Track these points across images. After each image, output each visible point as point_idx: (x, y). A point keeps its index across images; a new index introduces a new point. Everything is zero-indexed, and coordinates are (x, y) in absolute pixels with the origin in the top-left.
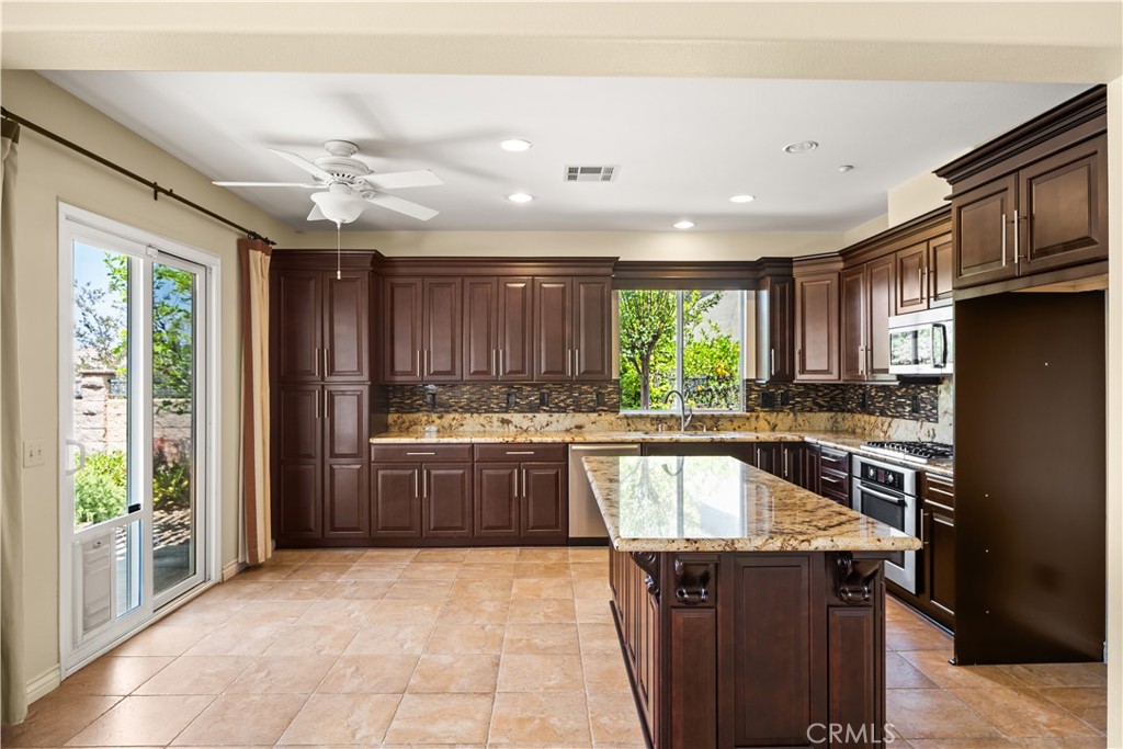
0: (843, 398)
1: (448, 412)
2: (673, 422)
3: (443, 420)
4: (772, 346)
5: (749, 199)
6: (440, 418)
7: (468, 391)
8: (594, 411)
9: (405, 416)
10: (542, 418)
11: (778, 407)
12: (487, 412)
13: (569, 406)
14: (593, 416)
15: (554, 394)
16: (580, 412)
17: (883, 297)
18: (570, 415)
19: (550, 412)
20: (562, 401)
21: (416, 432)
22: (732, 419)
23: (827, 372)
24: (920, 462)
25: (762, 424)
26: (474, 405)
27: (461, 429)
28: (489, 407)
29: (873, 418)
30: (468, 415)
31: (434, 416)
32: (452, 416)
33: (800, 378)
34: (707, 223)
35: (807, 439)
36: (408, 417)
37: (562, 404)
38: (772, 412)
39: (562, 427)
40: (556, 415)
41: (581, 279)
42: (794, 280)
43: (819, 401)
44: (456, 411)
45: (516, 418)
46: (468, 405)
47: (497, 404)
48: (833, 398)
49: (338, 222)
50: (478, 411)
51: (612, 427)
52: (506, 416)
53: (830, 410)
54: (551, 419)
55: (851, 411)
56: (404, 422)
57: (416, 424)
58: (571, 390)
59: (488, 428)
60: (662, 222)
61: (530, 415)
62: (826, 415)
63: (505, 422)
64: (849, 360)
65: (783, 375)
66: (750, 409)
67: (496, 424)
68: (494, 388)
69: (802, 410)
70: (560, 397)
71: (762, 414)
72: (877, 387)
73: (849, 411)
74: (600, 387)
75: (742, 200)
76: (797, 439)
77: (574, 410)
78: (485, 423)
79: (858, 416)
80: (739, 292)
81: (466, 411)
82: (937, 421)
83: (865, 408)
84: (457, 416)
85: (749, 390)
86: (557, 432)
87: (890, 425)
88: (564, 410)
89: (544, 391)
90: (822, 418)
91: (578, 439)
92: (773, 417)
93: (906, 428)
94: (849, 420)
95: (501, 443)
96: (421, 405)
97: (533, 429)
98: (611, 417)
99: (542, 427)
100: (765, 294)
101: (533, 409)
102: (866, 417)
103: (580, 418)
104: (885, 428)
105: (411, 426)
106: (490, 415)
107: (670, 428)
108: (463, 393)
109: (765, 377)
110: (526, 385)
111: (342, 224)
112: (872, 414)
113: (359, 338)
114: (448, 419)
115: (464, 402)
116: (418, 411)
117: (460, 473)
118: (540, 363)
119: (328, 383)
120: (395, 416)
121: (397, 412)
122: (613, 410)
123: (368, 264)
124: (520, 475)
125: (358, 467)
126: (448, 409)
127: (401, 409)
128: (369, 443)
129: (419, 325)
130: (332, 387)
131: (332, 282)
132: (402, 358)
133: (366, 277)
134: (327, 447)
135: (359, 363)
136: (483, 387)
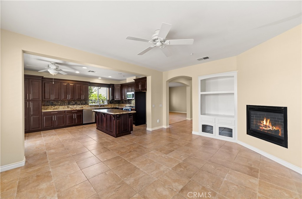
1: (56, 106)
4: (112, 95)
5: (111, 77)
9: (45, 107)
10: (75, 106)
11: (112, 103)
12: (64, 105)
14: (85, 105)
15: (78, 102)
17: (126, 90)
19: (77, 105)
21: (48, 110)
22: (106, 105)
23: (119, 99)
24: (131, 108)
25: (110, 106)
26: (62, 104)
27: (59, 108)
30: (60, 106)
31: (53, 107)
32: (57, 106)
33: (115, 99)
34: (103, 79)
35: (119, 107)
41: (84, 84)
42: (114, 87)
43: (117, 102)
45: (70, 106)
47: (66, 104)
48: (119, 102)
49: (53, 75)
51: (88, 107)
52: (68, 106)
57: (48, 108)
58: (80, 101)
59: (64, 108)
60: (97, 77)
61: (73, 106)
64: (122, 97)
65: (113, 99)
66: (108, 104)
67: (66, 107)
68: (66, 101)
69: (115, 104)
72: (125, 100)
74: (85, 101)
75: (110, 77)
80: (106, 88)
82: (131, 104)
83: (123, 103)
84: (58, 106)
85: (108, 101)
86: (78, 108)
88: (79, 105)
89: (76, 102)
90: (117, 105)
91: (85, 109)
92: (111, 105)
93: (128, 105)
94: (120, 105)
95: (71, 110)
97: (74, 108)
98: (88, 105)
100: (111, 89)
103: (82, 106)
107: (97, 107)
108: (59, 102)
109: (111, 100)
110: (72, 101)
111: (54, 75)
113: (39, 92)
114: (56, 107)
115: (59, 104)
116: (49, 106)
117: (63, 115)
118: (76, 97)
119: (31, 101)
120: (43, 107)
121: (43, 106)
122: (88, 104)
123: (41, 79)
124: (75, 115)
125: (39, 116)
126: (56, 105)
127: (44, 105)
128: (42, 112)
129: (51, 90)
130: (32, 101)
131: (32, 81)
132: (47, 96)
133: (41, 81)
134: (30, 113)
135: (39, 97)
136: (63, 101)
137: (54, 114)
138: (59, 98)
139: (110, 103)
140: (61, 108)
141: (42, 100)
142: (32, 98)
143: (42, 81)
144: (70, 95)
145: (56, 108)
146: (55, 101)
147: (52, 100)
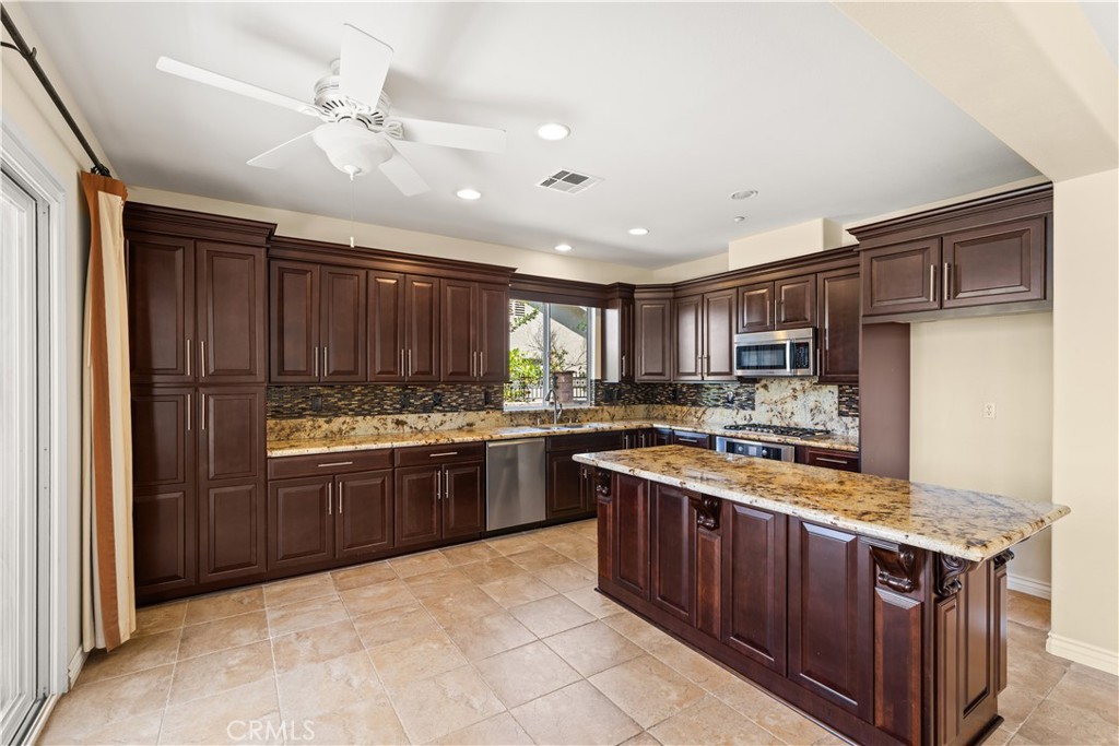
0: (652, 394)
1: (336, 416)
2: (545, 417)
3: (332, 424)
6: (328, 422)
7: (359, 392)
8: (483, 409)
9: (284, 422)
10: (436, 417)
11: (615, 401)
12: (379, 413)
13: (460, 405)
14: (482, 414)
15: (447, 395)
16: (471, 410)
17: (719, 319)
18: (462, 414)
19: (443, 411)
20: (455, 401)
21: (299, 440)
22: (586, 412)
23: (661, 374)
25: (606, 415)
26: (366, 407)
27: (352, 433)
28: (382, 408)
29: (685, 409)
30: (360, 418)
31: (321, 421)
32: (342, 419)
33: (637, 378)
35: (655, 425)
36: (288, 423)
37: (454, 404)
38: (611, 405)
39: (455, 425)
40: (449, 414)
41: (484, 285)
42: (635, 303)
43: (639, 396)
44: (346, 414)
45: (411, 419)
46: (359, 407)
47: (391, 405)
48: (647, 394)
49: (351, 171)
50: (369, 414)
51: (496, 423)
52: (401, 417)
53: (645, 403)
54: (445, 418)
55: (661, 403)
56: (283, 429)
57: (298, 430)
58: (462, 390)
59: (382, 431)
60: (545, 239)
61: (425, 415)
62: (643, 407)
63: (399, 423)
65: (628, 377)
66: (597, 404)
67: (391, 425)
68: (388, 389)
69: (629, 404)
70: (452, 398)
71: (605, 408)
72: (688, 385)
73: (657, 403)
74: (488, 387)
76: (649, 426)
77: (465, 409)
78: (378, 425)
79: (668, 407)
81: (357, 414)
82: (753, 409)
83: (675, 401)
84: (348, 419)
85: (597, 388)
87: (704, 412)
88: (454, 409)
89: (438, 391)
90: (641, 409)
92: (612, 410)
93: (721, 414)
94: (658, 410)
95: (423, 446)
96: (304, 409)
97: (427, 429)
98: (497, 414)
99: (436, 427)
100: (615, 312)
101: (427, 409)
102: (678, 408)
103: (472, 416)
104: (699, 415)
105: (292, 433)
106: (384, 417)
107: (543, 422)
108: (354, 395)
109: (614, 378)
110: (421, 386)
112: (684, 404)
113: (252, 332)
114: (337, 423)
115: (355, 404)
116: (300, 416)
117: (379, 481)
118: (446, 366)
119: (205, 385)
120: (271, 423)
121: (273, 417)
122: (499, 407)
123: (262, 240)
124: (443, 476)
125: (250, 487)
126: (336, 412)
127: (277, 414)
128: (267, 458)
129: (315, 317)
130: (212, 390)
131: (212, 255)
132: (294, 356)
133: (261, 254)
134: (203, 467)
135: (252, 360)
136: (376, 387)
137: (333, 476)
138: (355, 372)
139: (606, 401)
140: (369, 434)
141: (270, 381)
142: (211, 371)
143: (270, 258)
144: (415, 349)
145: (340, 431)
146: (332, 387)
147: (318, 383)
